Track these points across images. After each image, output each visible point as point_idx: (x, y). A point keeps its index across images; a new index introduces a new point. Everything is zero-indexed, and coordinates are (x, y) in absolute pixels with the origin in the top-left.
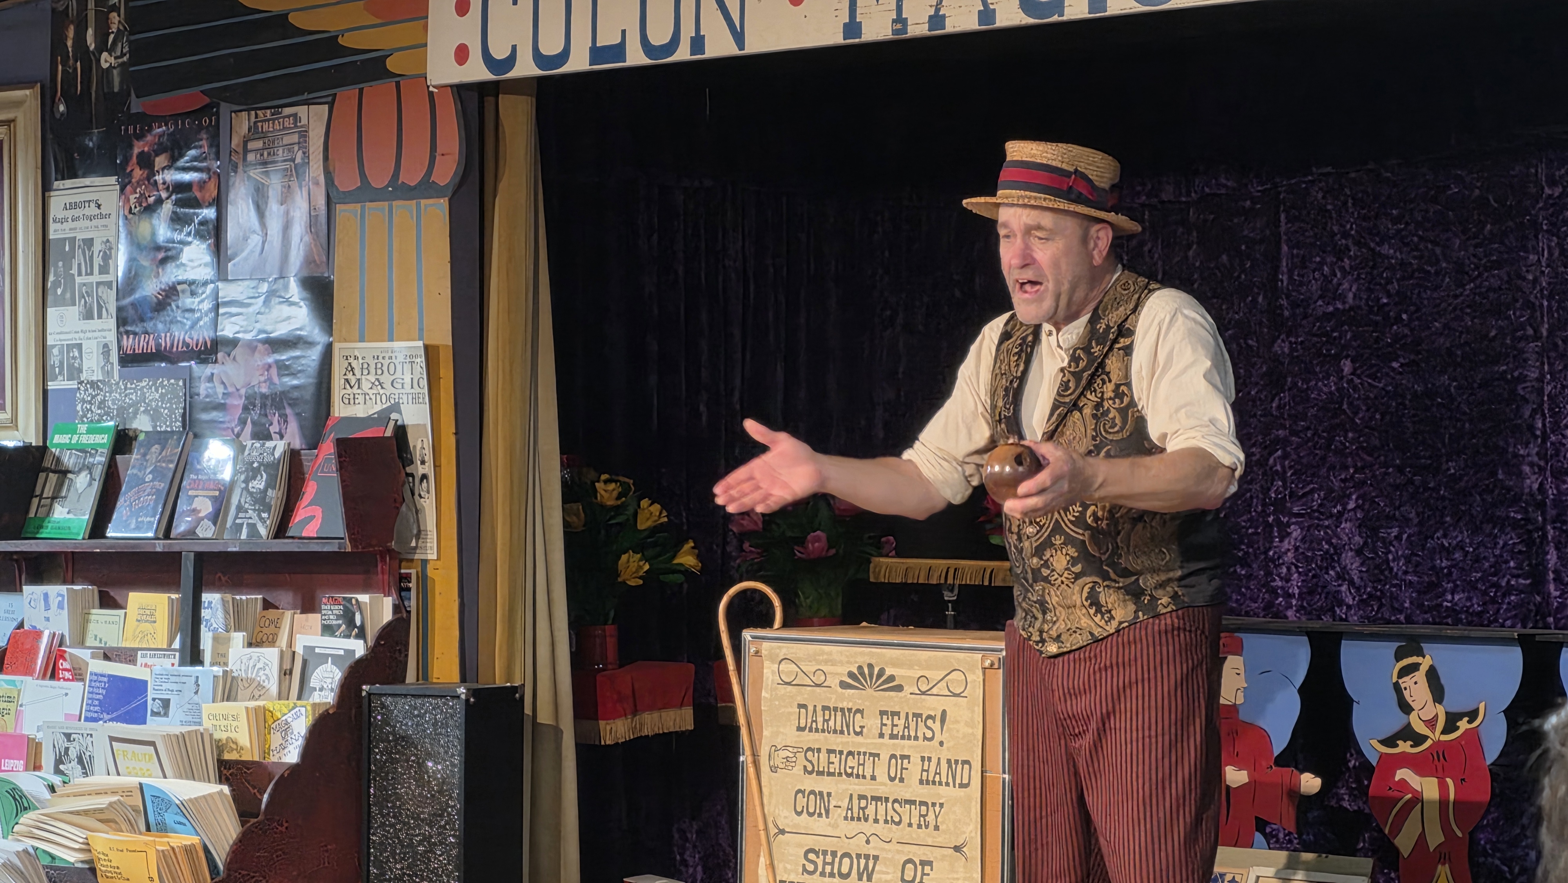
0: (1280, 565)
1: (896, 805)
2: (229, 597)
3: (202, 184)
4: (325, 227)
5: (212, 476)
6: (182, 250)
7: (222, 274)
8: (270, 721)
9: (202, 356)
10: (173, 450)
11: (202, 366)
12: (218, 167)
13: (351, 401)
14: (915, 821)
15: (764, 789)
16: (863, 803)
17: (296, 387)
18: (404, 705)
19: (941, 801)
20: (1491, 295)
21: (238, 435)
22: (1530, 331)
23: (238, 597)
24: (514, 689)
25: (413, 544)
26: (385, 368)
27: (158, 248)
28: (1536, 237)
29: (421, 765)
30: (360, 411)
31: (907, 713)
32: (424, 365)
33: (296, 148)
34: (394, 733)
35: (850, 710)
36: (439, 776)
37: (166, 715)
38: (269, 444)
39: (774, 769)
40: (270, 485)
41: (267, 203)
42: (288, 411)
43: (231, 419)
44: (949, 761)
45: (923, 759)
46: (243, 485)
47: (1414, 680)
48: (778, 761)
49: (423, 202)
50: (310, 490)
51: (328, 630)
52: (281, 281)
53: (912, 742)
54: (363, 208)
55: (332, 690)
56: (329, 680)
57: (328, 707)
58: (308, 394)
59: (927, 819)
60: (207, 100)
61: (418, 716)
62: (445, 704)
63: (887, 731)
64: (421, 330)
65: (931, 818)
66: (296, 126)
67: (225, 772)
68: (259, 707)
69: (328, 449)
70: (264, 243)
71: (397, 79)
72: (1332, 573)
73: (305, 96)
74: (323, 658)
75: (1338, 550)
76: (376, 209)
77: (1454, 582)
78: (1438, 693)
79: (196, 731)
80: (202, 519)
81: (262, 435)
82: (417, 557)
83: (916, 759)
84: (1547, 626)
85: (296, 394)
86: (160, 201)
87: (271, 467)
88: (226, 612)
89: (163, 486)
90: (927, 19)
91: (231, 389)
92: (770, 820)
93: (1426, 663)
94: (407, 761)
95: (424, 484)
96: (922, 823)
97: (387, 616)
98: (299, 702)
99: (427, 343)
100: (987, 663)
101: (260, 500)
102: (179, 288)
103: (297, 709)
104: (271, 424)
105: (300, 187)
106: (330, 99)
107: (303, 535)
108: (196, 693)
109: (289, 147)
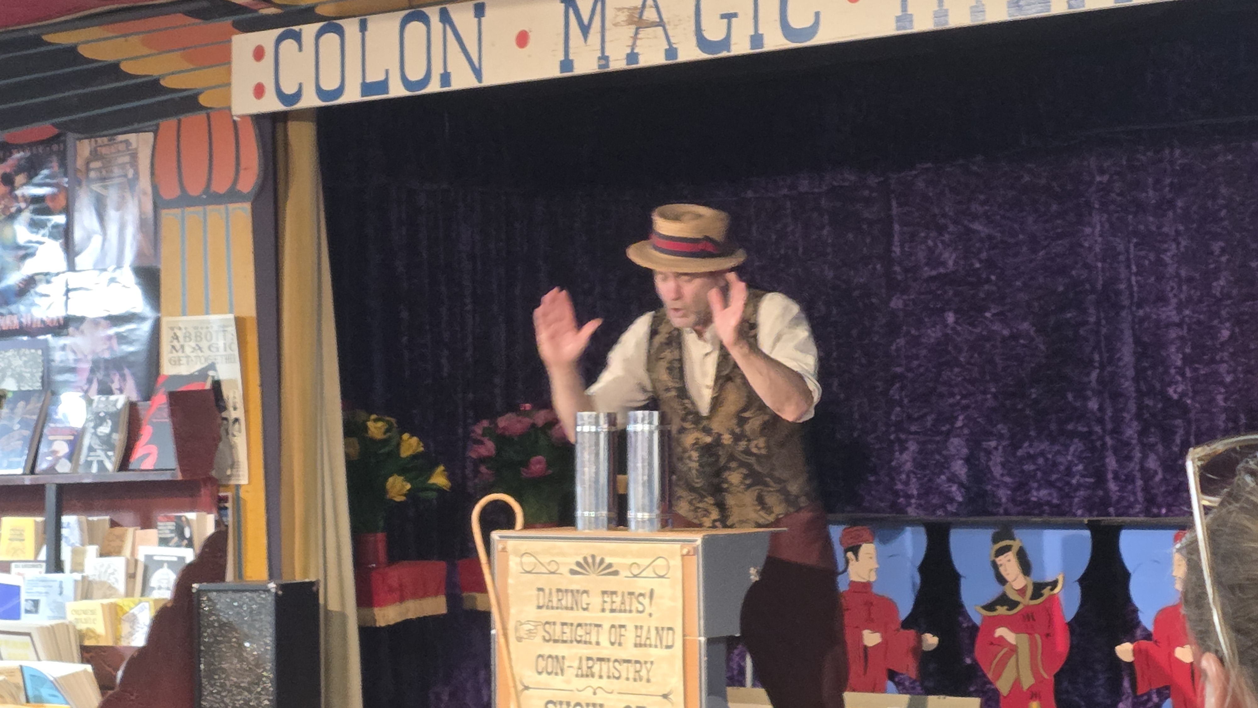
0: (901, 472)
1: (617, 664)
2: (83, 518)
3: (53, 197)
4: (152, 228)
5: (68, 425)
6: (37, 249)
7: (72, 267)
8: (120, 613)
9: (57, 330)
10: (35, 404)
11: (56, 339)
12: (67, 183)
13: (176, 362)
14: (631, 675)
15: (513, 656)
16: (590, 663)
17: (132, 353)
18: (226, 598)
19: (652, 660)
20: (1058, 260)
21: (86, 392)
22: (1088, 286)
23: (90, 518)
24: (312, 584)
25: (229, 472)
26: (203, 336)
27: (19, 247)
28: (1090, 215)
29: (241, 645)
30: (184, 370)
31: (623, 593)
32: (235, 334)
33: (128, 166)
34: (218, 621)
35: (578, 591)
36: (255, 653)
37: (36, 612)
38: (112, 398)
39: (519, 639)
40: (114, 429)
41: (105, 211)
42: (127, 371)
43: (81, 379)
44: (657, 629)
45: (636, 627)
46: (93, 431)
47: (1008, 558)
48: (522, 633)
49: (231, 206)
50: (146, 433)
51: (164, 542)
52: (118, 271)
53: (627, 615)
54: (183, 213)
55: (168, 589)
56: (165, 581)
57: (166, 602)
58: (142, 358)
59: (641, 674)
60: (56, 131)
61: (236, 607)
62: (259, 596)
63: (608, 606)
64: (231, 304)
65: (644, 673)
66: (128, 150)
67: (86, 655)
68: (112, 603)
69: (161, 400)
70: (104, 240)
71: (209, 111)
72: (943, 477)
73: (136, 126)
74: (160, 564)
75: (948, 459)
76: (193, 213)
77: (1038, 481)
78: (1026, 567)
79: (62, 624)
80: (59, 458)
81: (106, 391)
82: (233, 482)
83: (630, 627)
84: (1108, 515)
85: (132, 359)
86: (20, 211)
87: (114, 416)
88: (81, 530)
89: (27, 433)
90: (625, 56)
91: (80, 356)
92: (517, 678)
93: (1016, 545)
94: (230, 641)
95: (237, 425)
96: (637, 677)
97: (210, 529)
98: (143, 599)
99: (237, 315)
100: (685, 551)
101: (107, 442)
102: (37, 278)
103: (141, 605)
104: (113, 382)
105: (133, 196)
106: (154, 128)
107: (142, 468)
108: (61, 593)
109: (123, 166)
